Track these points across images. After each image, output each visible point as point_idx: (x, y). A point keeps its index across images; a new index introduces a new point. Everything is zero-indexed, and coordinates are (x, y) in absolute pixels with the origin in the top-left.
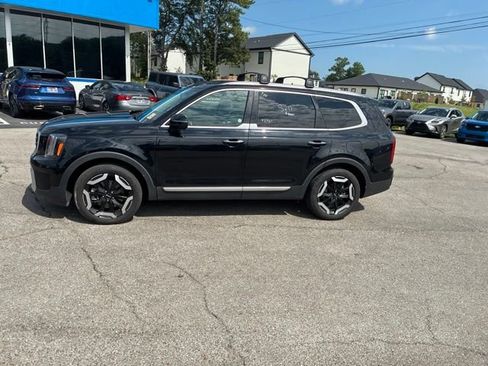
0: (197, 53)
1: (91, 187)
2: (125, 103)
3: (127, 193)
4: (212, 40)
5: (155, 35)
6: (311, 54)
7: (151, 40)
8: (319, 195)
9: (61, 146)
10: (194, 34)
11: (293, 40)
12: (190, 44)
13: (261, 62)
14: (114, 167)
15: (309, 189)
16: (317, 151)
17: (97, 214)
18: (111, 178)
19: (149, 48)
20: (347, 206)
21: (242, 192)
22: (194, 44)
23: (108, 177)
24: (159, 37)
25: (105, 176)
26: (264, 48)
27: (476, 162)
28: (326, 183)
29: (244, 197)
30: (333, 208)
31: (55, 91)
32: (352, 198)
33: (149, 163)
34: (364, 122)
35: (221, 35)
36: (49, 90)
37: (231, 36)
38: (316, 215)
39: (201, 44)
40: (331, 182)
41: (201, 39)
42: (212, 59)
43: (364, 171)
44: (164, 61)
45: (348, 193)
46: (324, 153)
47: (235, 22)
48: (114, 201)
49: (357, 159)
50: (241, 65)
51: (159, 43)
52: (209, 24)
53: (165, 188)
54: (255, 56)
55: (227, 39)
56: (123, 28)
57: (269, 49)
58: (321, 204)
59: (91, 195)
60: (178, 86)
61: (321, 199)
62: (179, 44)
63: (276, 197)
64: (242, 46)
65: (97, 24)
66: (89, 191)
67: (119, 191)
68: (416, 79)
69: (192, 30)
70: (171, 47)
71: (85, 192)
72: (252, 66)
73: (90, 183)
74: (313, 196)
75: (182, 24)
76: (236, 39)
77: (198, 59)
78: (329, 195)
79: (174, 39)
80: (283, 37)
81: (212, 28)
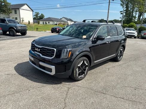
1: (79, 67)
6: (33, 11)
14: (84, 58)
17: (79, 77)
20: (122, 57)
25: (82, 62)
26: (17, 8)
30: (120, 58)
34: (123, 33)
37: (3, 4)
40: (120, 51)
50: (9, 14)
53: (95, 62)
54: (13, 11)
57: (19, 9)
59: (78, 70)
60: (7, 23)
64: (8, 7)
68: (61, 19)
73: (79, 65)
74: (118, 56)
78: (120, 54)
80: (23, 5)
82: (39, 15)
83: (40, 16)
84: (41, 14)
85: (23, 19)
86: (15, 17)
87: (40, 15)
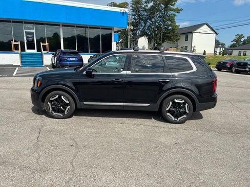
0: (153, 38)
1: (52, 101)
3: (67, 105)
4: (160, 31)
6: (216, 34)
7: (130, 33)
8: (167, 109)
9: (39, 82)
10: (151, 28)
11: (205, 26)
13: (187, 40)
14: (61, 92)
16: (163, 85)
17: (54, 114)
18: (60, 97)
19: (129, 37)
20: (185, 116)
21: (123, 106)
22: (151, 34)
25: (57, 96)
26: (188, 33)
28: (171, 103)
29: (125, 109)
30: (176, 117)
31: (74, 59)
32: (188, 112)
33: (77, 91)
34: (195, 69)
35: (165, 28)
36: (71, 59)
37: (170, 28)
38: (166, 120)
39: (155, 33)
41: (155, 31)
42: (160, 40)
43: (194, 96)
44: (137, 43)
45: (185, 109)
47: (173, 21)
48: (62, 108)
50: (175, 42)
51: (134, 34)
52: (158, 23)
53: (85, 103)
54: (184, 37)
55: (168, 30)
56: (111, 29)
57: (192, 33)
58: (168, 114)
59: (51, 105)
62: (144, 34)
63: (142, 109)
64: (176, 32)
65: (99, 28)
66: (51, 103)
70: (140, 36)
71: (49, 103)
72: (182, 42)
73: (51, 99)
74: (163, 110)
75: (146, 25)
76: (173, 29)
77: (153, 41)
78: (173, 109)
79: (142, 32)
81: (160, 25)
82: (242, 40)
84: (248, 38)
85: (195, 48)
86: (184, 46)
87: (246, 38)
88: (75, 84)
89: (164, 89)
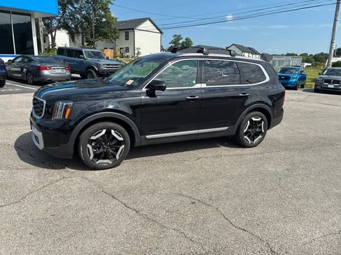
0: (78, 33)
1: (93, 141)
2: (46, 72)
4: (90, 23)
5: (44, 19)
6: (161, 33)
7: (41, 24)
8: (245, 131)
9: (68, 110)
10: (75, 18)
12: (73, 26)
13: (127, 38)
14: (110, 124)
15: (239, 128)
16: (245, 100)
17: (97, 163)
18: (108, 133)
19: (41, 29)
20: (260, 137)
21: (198, 134)
22: (76, 27)
23: (106, 132)
24: (47, 21)
25: (104, 131)
26: (129, 29)
27: (292, 100)
28: (249, 122)
30: (253, 139)
32: (263, 131)
33: (133, 117)
34: (268, 79)
35: (97, 20)
37: (104, 20)
39: (82, 26)
40: (251, 121)
41: (81, 22)
42: (92, 37)
43: (270, 112)
45: (260, 127)
46: (248, 102)
47: (106, 9)
48: (110, 150)
49: (267, 104)
50: (113, 41)
51: (48, 26)
52: (86, 11)
53: (147, 137)
54: (123, 35)
55: (101, 22)
56: (30, 15)
57: (133, 29)
58: (246, 137)
59: (93, 147)
60: (83, 58)
61: (246, 134)
62: (66, 27)
63: (218, 135)
64: (113, 27)
65: (8, 12)
67: (114, 143)
68: (227, 48)
69: (74, 16)
70: (58, 28)
71: (89, 146)
73: (93, 138)
74: (241, 132)
75: (64, 12)
76: (108, 23)
77: (80, 37)
78: (250, 130)
79: (60, 22)
80: (142, 21)
81: (89, 14)
82: (181, 42)
83: (182, 44)
84: (186, 39)
85: (140, 51)
86: (124, 47)
87: (184, 40)
88: (134, 107)
89: (246, 104)
